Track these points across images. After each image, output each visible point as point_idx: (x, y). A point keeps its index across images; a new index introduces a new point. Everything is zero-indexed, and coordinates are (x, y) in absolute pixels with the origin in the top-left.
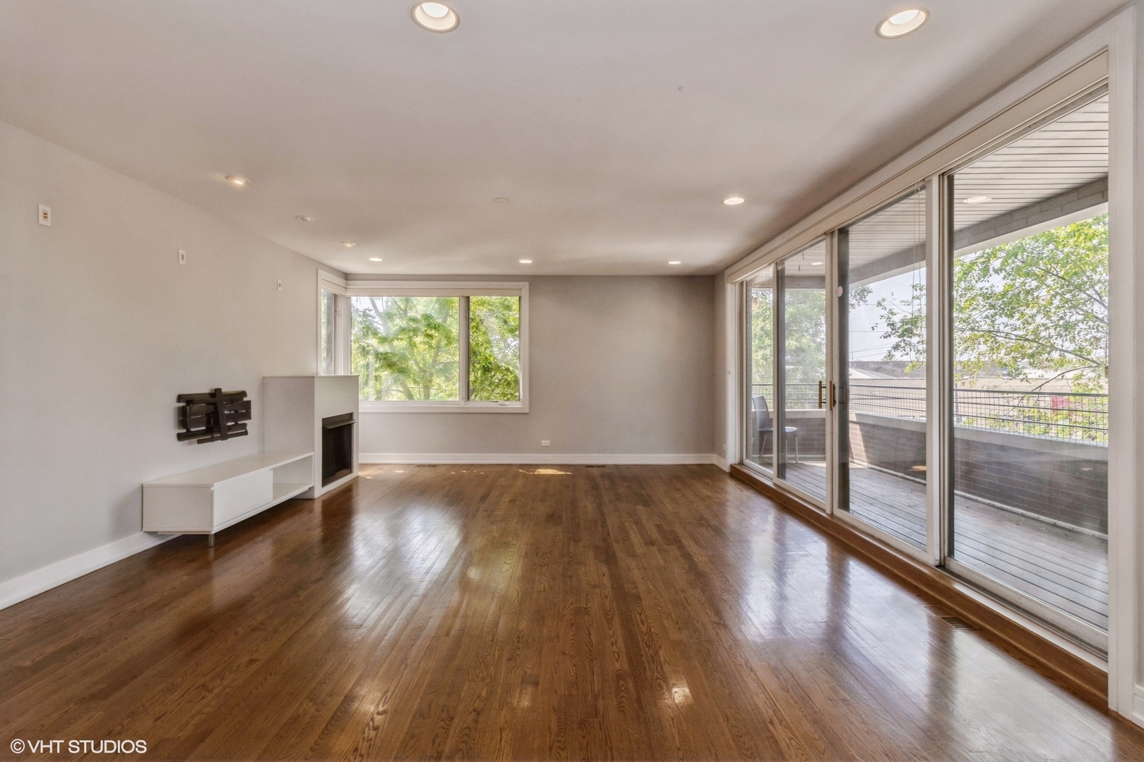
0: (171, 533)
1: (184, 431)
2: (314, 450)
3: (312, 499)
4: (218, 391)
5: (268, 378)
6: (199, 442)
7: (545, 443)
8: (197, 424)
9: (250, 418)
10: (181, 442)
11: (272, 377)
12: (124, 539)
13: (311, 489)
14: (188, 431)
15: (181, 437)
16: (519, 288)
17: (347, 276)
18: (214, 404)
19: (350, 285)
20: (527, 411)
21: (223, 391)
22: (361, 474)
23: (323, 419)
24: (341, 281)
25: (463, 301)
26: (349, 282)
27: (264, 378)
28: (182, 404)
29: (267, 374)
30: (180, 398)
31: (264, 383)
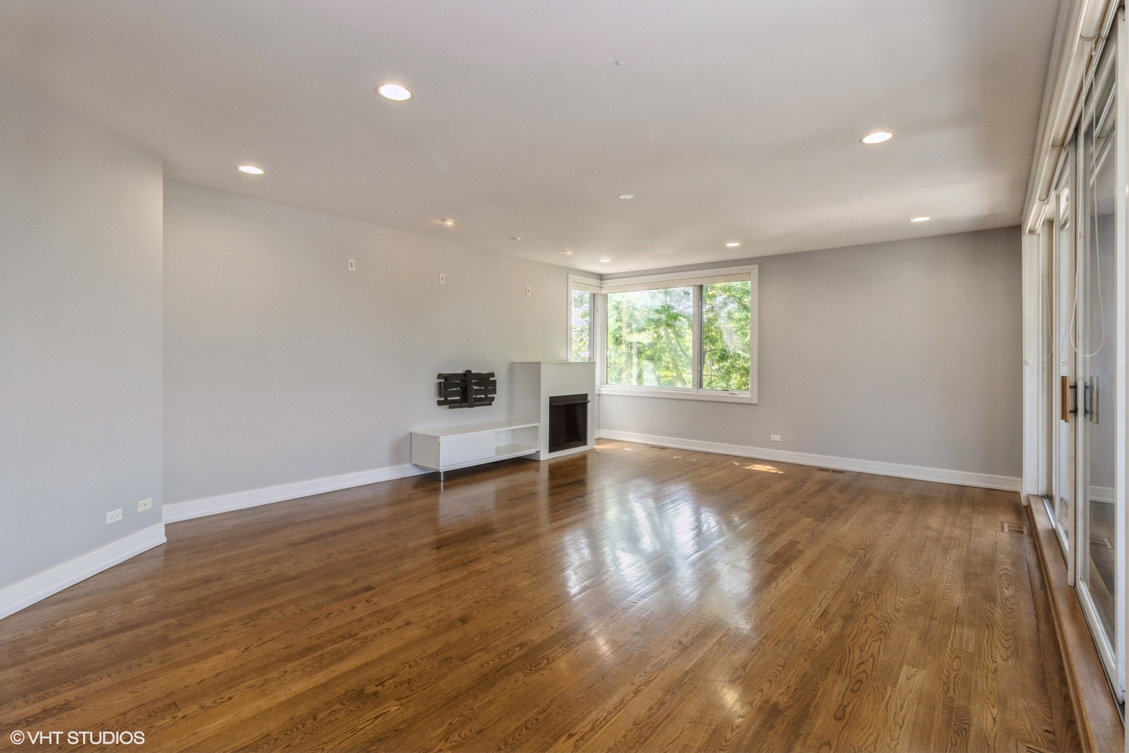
0: (431, 469)
1: (443, 399)
2: (540, 422)
3: (538, 461)
4: (469, 372)
5: (515, 363)
6: (450, 408)
7: (776, 438)
8: (453, 394)
9: (496, 393)
10: (440, 407)
11: (517, 363)
12: (398, 467)
13: (538, 452)
14: (446, 399)
15: (440, 403)
16: (748, 271)
17: (601, 277)
18: (464, 381)
19: (604, 284)
20: (756, 403)
21: (472, 372)
22: (597, 447)
23: (550, 398)
24: (595, 282)
25: (697, 290)
26: (603, 282)
27: (512, 363)
28: (442, 381)
29: (514, 361)
30: (440, 376)
31: (512, 366)
